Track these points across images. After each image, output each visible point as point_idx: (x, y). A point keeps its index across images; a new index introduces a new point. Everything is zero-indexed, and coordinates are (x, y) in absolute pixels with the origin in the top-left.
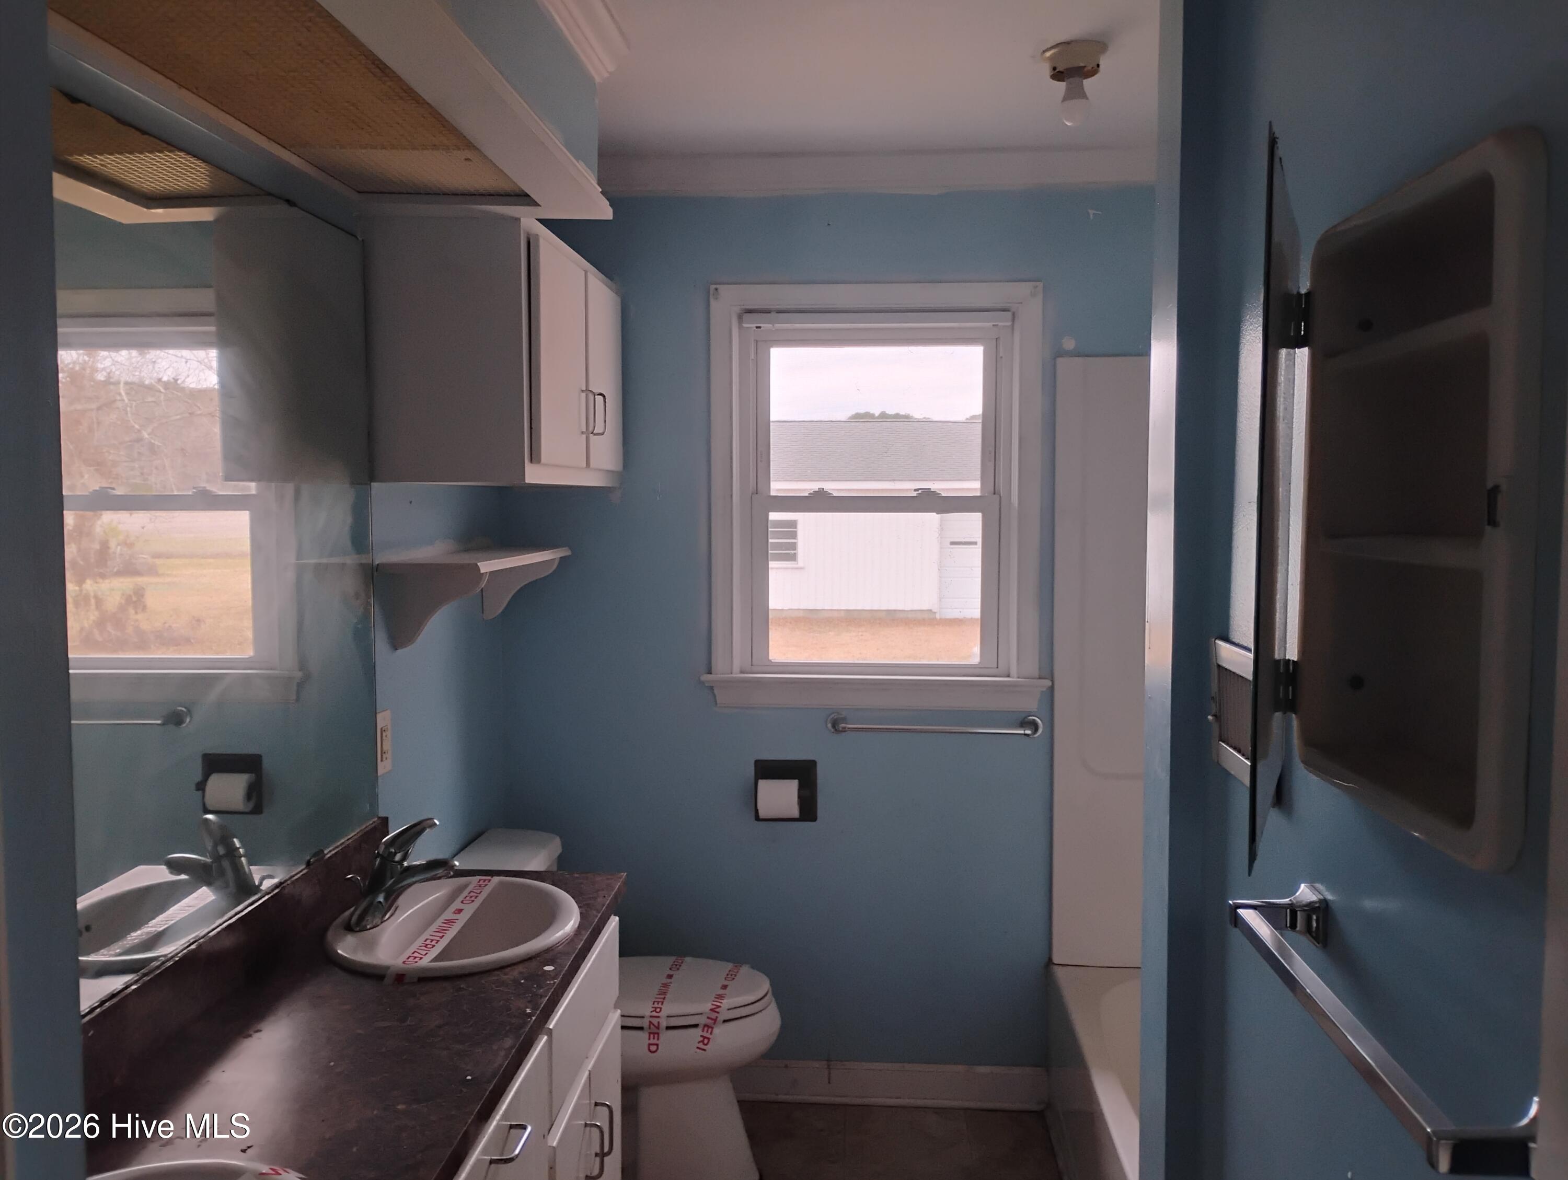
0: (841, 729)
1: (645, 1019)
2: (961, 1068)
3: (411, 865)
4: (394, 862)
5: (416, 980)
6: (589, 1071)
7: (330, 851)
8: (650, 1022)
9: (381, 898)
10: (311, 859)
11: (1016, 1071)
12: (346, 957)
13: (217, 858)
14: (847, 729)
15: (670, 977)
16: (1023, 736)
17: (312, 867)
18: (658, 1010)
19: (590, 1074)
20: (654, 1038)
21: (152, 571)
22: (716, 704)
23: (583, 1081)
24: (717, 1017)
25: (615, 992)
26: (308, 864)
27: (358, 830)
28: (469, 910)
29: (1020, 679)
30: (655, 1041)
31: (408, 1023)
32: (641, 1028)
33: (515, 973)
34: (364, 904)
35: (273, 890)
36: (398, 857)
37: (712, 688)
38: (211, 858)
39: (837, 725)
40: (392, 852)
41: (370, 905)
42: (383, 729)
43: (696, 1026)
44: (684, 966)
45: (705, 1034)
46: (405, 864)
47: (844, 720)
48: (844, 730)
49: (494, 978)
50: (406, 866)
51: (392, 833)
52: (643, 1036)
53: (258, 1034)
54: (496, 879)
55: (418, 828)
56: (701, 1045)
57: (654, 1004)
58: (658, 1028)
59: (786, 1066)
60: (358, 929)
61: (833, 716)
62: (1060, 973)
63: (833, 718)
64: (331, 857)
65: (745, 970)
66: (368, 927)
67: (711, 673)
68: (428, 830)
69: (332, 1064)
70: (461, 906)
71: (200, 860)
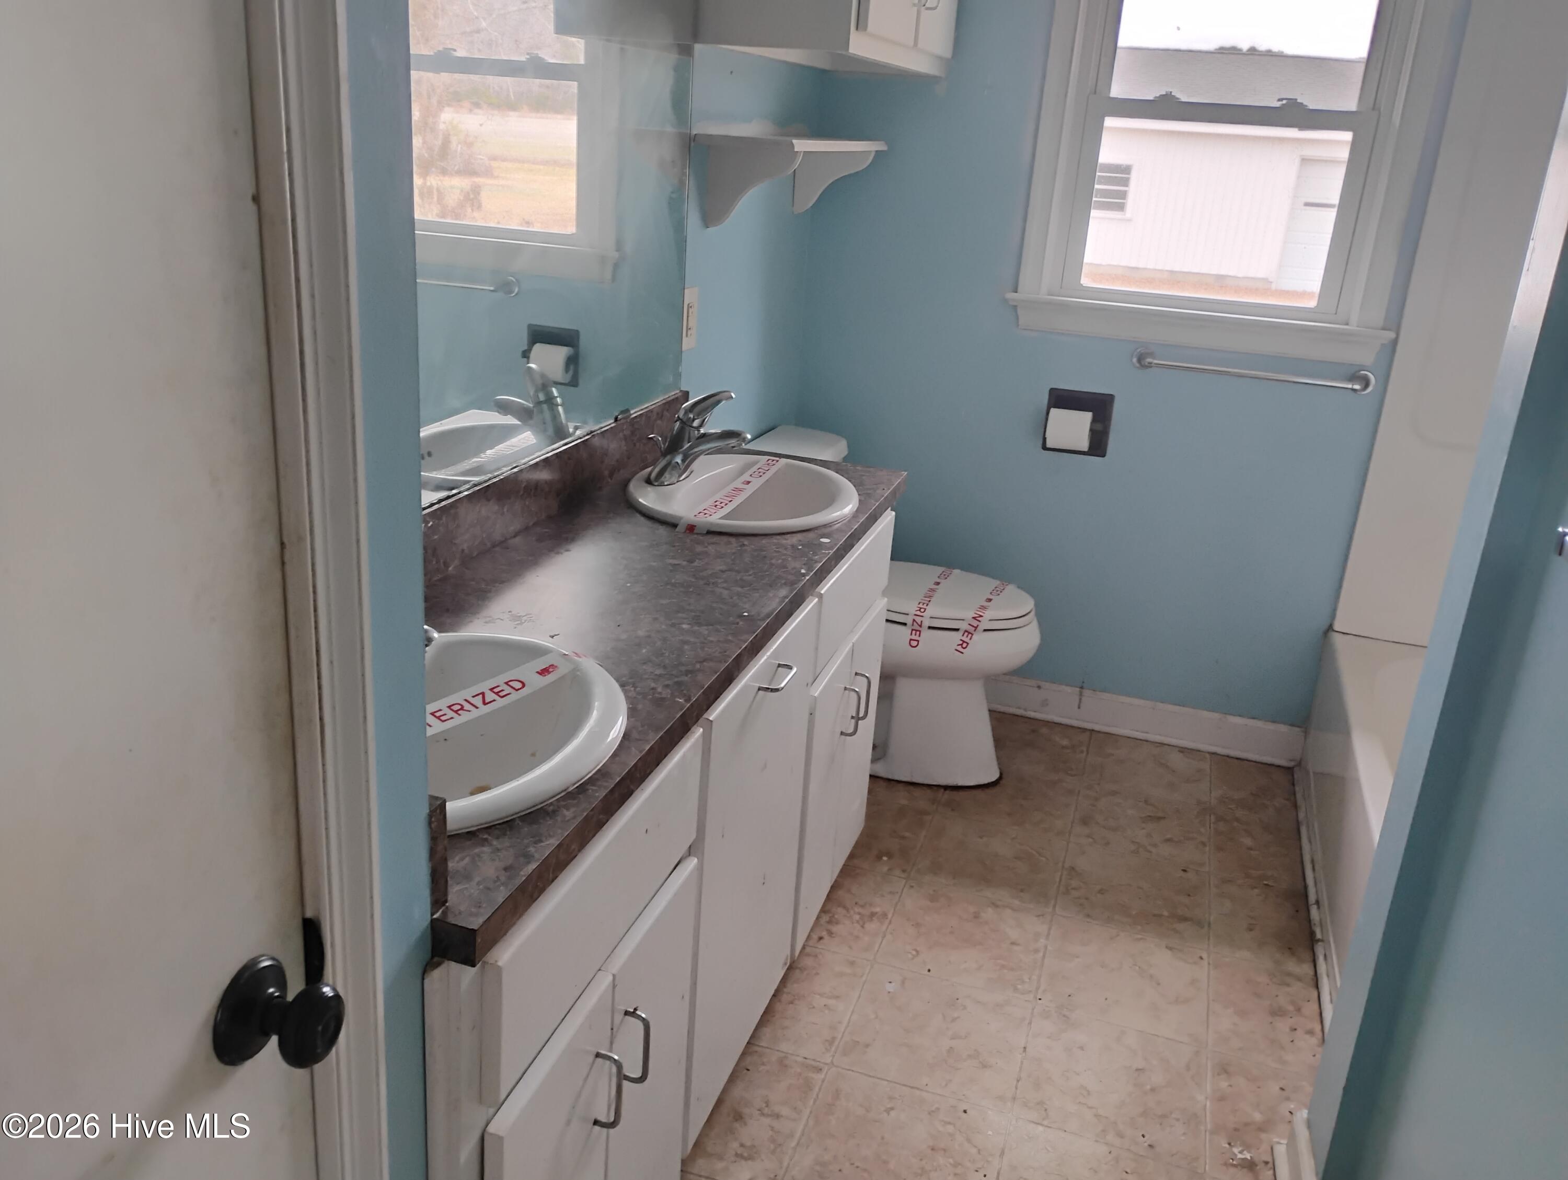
0: (1146, 364)
1: (909, 616)
2: (1216, 715)
3: (708, 433)
4: (693, 427)
5: (705, 532)
6: (853, 643)
7: (635, 412)
8: (914, 620)
9: (678, 459)
10: (619, 415)
11: (1271, 727)
12: (645, 505)
13: (539, 403)
14: (1152, 365)
15: (938, 584)
16: (1350, 391)
17: (619, 422)
18: (922, 610)
19: (853, 646)
20: (916, 635)
21: (488, 173)
22: (1018, 325)
23: (847, 649)
24: (978, 626)
25: (883, 580)
26: (616, 419)
27: (662, 399)
28: (757, 483)
29: (1359, 329)
30: (916, 638)
31: (696, 564)
32: (905, 624)
33: (794, 539)
34: (662, 463)
35: (584, 436)
36: (696, 424)
37: (1015, 307)
38: (532, 404)
39: (1142, 361)
40: (690, 418)
41: (669, 464)
42: (690, 305)
43: (957, 630)
44: (951, 577)
45: (964, 638)
46: (702, 431)
47: (1151, 355)
48: (1150, 365)
49: (775, 541)
50: (702, 433)
51: (692, 400)
52: (905, 632)
53: (567, 553)
54: (783, 461)
55: (717, 398)
56: (959, 648)
57: (919, 604)
58: (920, 626)
59: (1039, 687)
60: (656, 484)
61: (1138, 350)
62: (1337, 639)
63: (1140, 351)
64: (636, 417)
65: (1011, 589)
66: (666, 484)
67: (1016, 292)
68: (723, 402)
69: (629, 585)
70: (749, 479)
71: (523, 404)
